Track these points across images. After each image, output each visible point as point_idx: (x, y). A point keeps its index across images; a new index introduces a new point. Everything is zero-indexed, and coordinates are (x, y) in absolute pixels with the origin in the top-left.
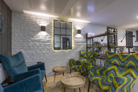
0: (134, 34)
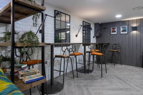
0: (92, 26)
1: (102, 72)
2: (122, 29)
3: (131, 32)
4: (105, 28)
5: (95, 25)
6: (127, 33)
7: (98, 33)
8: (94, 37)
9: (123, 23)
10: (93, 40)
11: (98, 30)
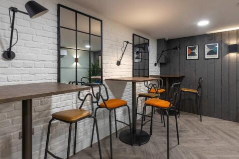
1: (170, 138)
2: (207, 50)
3: (226, 54)
4: (176, 48)
5: (158, 43)
6: (218, 57)
7: (163, 57)
8: (155, 65)
9: (210, 38)
10: (154, 70)
11: (163, 51)
